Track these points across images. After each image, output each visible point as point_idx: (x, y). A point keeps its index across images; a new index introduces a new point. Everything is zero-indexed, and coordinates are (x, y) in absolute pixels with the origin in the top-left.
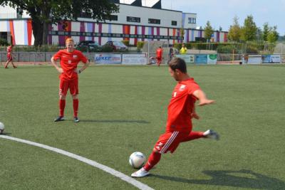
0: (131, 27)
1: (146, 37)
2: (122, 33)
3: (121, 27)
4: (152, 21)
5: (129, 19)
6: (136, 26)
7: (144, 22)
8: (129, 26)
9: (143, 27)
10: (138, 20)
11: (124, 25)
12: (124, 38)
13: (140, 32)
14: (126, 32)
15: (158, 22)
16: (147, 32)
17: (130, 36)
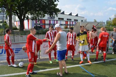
0: (68, 22)
1: (73, 25)
2: (65, 24)
3: (65, 22)
4: (75, 20)
5: (68, 19)
6: (70, 21)
7: (73, 20)
8: (67, 21)
9: (72, 22)
10: (71, 20)
11: (66, 21)
12: (66, 25)
13: (71, 24)
14: (66, 24)
15: (77, 20)
16: (74, 23)
17: (68, 25)
